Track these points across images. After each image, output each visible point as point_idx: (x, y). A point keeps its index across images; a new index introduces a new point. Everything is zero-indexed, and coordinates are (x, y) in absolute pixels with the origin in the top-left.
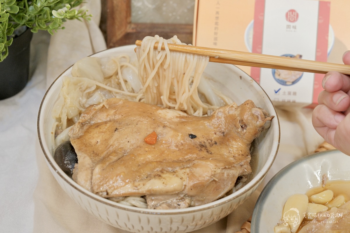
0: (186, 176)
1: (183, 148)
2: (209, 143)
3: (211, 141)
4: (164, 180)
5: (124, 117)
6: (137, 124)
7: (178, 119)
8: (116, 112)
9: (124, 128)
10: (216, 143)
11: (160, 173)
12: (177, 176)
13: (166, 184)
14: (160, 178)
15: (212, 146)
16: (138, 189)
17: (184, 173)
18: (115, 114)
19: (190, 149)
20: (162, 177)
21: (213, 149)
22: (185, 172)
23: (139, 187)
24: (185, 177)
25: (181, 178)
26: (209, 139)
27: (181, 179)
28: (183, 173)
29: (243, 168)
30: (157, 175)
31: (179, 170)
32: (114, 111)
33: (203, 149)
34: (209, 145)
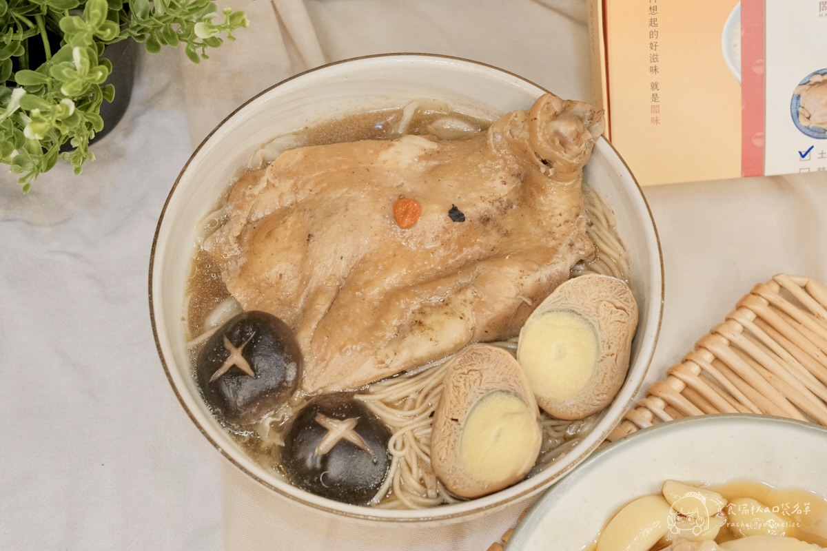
0: (469, 307)
1: (450, 238)
2: (498, 208)
3: (501, 202)
4: (430, 332)
5: (317, 194)
6: (347, 210)
7: (424, 163)
8: (295, 184)
9: (324, 228)
10: (510, 205)
11: (418, 317)
12: (453, 314)
13: (436, 341)
14: (422, 328)
15: (505, 213)
16: (387, 367)
17: (463, 302)
18: (295, 189)
19: (463, 236)
20: (425, 325)
21: (509, 223)
22: (465, 301)
23: (388, 362)
24: (467, 311)
25: (462, 316)
26: (496, 201)
27: (461, 318)
28: (462, 304)
29: (575, 252)
30: (414, 322)
31: (453, 296)
32: (292, 182)
33: (489, 227)
34: (499, 212)
